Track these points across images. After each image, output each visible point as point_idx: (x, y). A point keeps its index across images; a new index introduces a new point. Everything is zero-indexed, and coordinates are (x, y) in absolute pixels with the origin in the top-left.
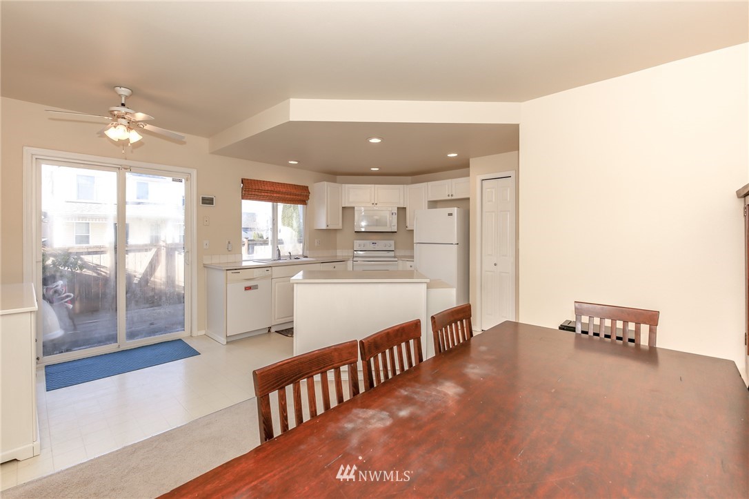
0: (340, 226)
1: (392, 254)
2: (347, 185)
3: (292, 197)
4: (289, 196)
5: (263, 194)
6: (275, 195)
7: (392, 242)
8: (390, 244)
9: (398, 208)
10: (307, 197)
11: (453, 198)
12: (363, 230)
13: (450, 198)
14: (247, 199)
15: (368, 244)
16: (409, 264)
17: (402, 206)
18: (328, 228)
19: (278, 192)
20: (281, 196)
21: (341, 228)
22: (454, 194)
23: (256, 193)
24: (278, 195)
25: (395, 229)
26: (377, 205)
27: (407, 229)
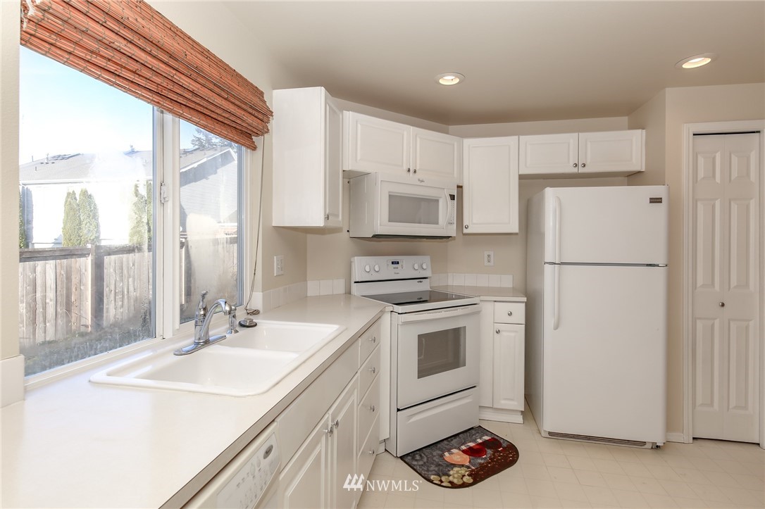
0: (340, 221)
7: (428, 259)
10: (265, 124)
15: (385, 265)
18: (327, 224)
22: (588, 163)
25: (452, 231)
26: (418, 175)
27: (465, 231)
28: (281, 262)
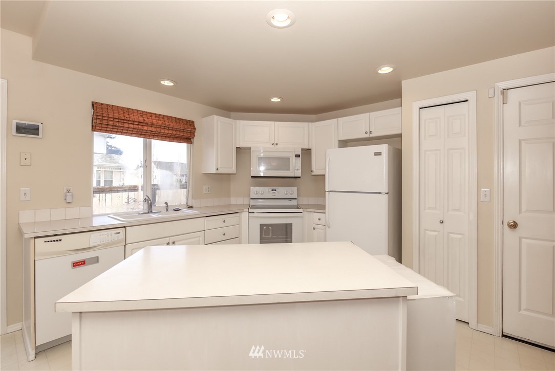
0: (233, 170)
1: (294, 203)
2: (242, 122)
3: (170, 132)
4: (166, 131)
5: (127, 125)
6: (145, 128)
7: (295, 189)
8: (292, 191)
9: (302, 149)
10: (193, 133)
11: (371, 135)
12: (262, 175)
13: (367, 136)
14: (101, 130)
15: (266, 191)
16: (317, 216)
17: (307, 148)
18: (218, 172)
19: (151, 125)
20: (154, 129)
21: (235, 172)
22: (373, 131)
23: (115, 123)
24: (150, 129)
25: (298, 174)
26: (278, 146)
27: (313, 174)
28: (209, 188)
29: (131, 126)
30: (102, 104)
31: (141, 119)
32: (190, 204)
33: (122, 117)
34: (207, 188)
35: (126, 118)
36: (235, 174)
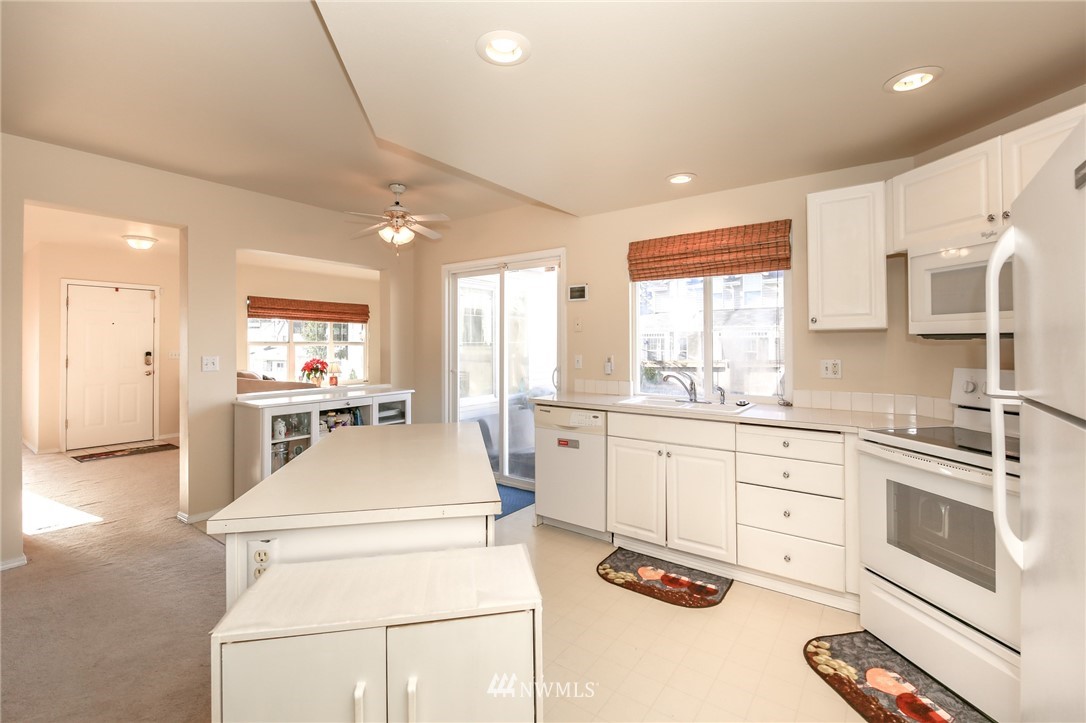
0: (878, 320)
18: (818, 327)
21: (883, 324)
28: (835, 365)
29: (670, 263)
30: (638, 243)
31: (682, 248)
32: (787, 398)
33: (657, 254)
34: (830, 367)
35: (662, 254)
36: (884, 331)
